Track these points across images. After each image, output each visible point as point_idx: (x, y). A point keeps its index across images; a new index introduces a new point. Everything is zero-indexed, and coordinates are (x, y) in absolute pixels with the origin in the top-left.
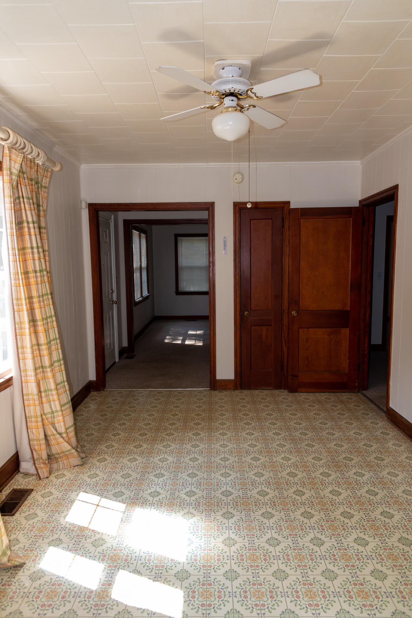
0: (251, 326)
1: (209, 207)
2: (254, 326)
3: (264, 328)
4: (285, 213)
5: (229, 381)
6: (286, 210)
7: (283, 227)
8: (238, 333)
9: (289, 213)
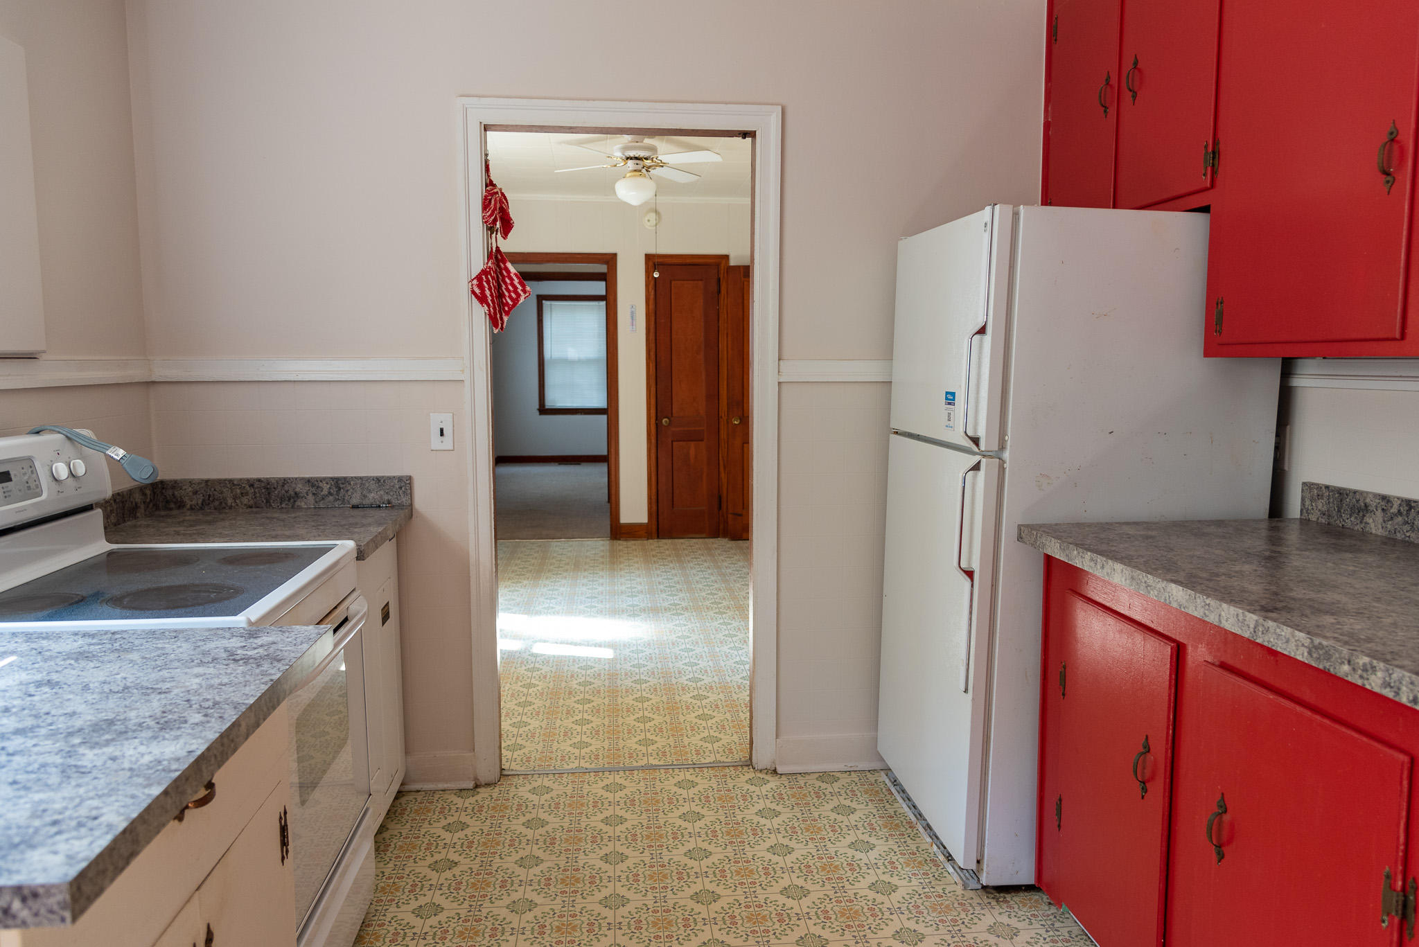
0: (672, 441)
1: (610, 260)
2: (677, 441)
3: (692, 444)
4: (722, 272)
5: (640, 525)
6: (722, 268)
7: (719, 292)
8: (653, 451)
9: (727, 272)
